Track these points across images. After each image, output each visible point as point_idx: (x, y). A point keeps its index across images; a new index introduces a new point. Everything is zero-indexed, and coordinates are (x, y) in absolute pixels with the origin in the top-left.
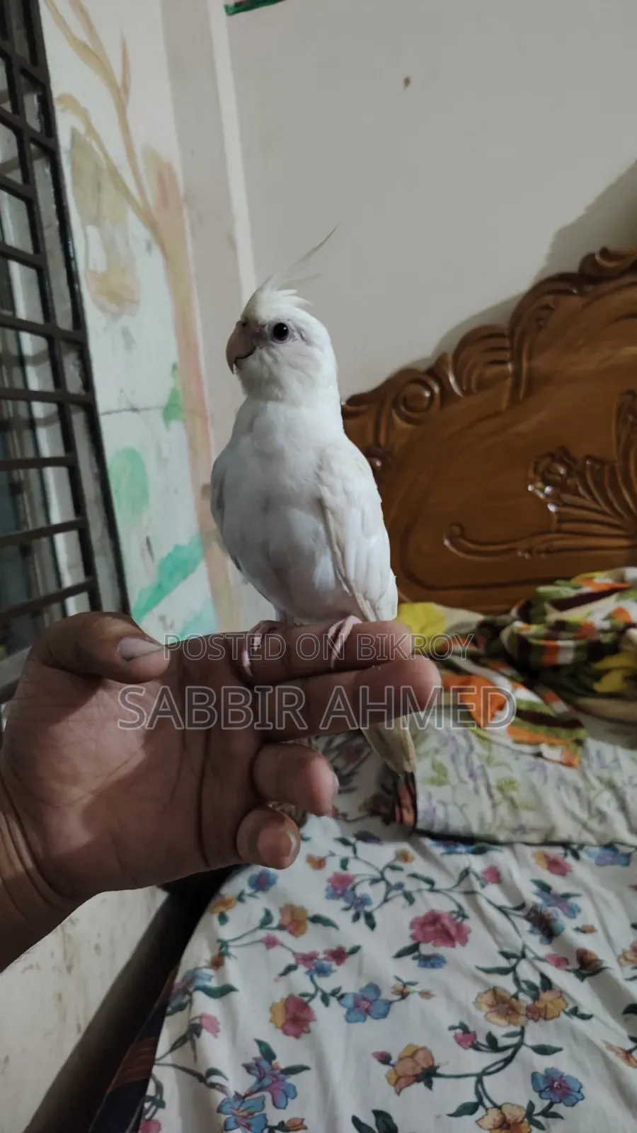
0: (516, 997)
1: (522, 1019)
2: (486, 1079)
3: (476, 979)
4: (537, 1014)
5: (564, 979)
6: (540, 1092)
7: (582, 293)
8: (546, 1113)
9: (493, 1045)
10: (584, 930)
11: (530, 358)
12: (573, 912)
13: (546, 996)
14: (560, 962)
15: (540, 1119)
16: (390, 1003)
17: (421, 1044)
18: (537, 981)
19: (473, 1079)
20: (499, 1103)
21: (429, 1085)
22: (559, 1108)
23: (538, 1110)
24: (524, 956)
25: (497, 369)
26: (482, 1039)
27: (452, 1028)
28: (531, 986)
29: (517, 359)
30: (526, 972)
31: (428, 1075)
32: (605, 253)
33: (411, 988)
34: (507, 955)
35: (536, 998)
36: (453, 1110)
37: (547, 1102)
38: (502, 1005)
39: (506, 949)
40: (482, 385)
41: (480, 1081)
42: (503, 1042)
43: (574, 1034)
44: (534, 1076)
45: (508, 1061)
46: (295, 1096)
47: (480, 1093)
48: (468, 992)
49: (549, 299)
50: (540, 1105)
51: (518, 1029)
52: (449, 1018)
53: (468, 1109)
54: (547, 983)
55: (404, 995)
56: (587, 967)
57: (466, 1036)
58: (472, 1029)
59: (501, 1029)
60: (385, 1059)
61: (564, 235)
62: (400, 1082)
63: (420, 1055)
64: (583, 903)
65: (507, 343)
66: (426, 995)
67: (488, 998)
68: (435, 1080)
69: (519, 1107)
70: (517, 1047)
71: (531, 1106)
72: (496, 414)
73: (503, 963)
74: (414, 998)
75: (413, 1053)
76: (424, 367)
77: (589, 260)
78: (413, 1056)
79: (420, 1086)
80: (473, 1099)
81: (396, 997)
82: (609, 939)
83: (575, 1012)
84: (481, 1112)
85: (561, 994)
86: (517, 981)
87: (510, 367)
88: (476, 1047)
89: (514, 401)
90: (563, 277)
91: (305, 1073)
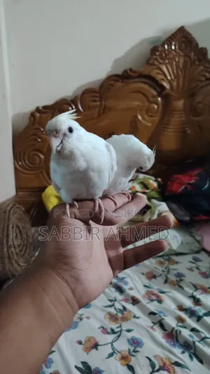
0: (117, 314)
1: (120, 322)
2: (114, 344)
3: (103, 310)
4: (125, 319)
5: (129, 306)
6: (131, 345)
7: (123, 82)
8: (134, 351)
9: (113, 332)
10: (131, 289)
11: (105, 101)
12: (126, 283)
13: (125, 313)
14: (126, 300)
15: (133, 353)
16: (77, 323)
17: (91, 335)
18: (121, 308)
19: (110, 345)
20: (119, 350)
21: (97, 349)
22: (138, 349)
23: (131, 351)
24: (116, 300)
25: (94, 104)
26: (109, 331)
27: (99, 328)
28: (120, 310)
29: (100, 101)
30: (118, 305)
31: (96, 346)
32: (131, 70)
33: (83, 316)
34: (111, 301)
35: (123, 314)
36: (106, 356)
37: (133, 348)
38: (113, 318)
39: (110, 299)
40: (90, 108)
41: (112, 345)
42: (116, 330)
43: (137, 324)
44: (128, 340)
45: (119, 336)
46: (53, 362)
47: (113, 349)
48: (101, 315)
49: (112, 82)
50: (132, 349)
51: (119, 325)
52: (97, 325)
53: (111, 355)
54: (125, 308)
55: (81, 319)
56: (135, 301)
57: (104, 330)
58: (105, 327)
59: (114, 326)
60: (80, 343)
61: (117, 61)
62: (88, 350)
63: (91, 340)
64: (128, 280)
65: (98, 95)
66: (88, 318)
67: (108, 316)
68: (99, 347)
69: (126, 351)
70: (121, 331)
71: (129, 350)
72: (93, 119)
73: (110, 303)
74: (85, 319)
75: (89, 339)
76: (70, 99)
77: (125, 71)
78: (89, 340)
79: (94, 350)
80: (112, 351)
81: (78, 320)
82: (139, 292)
83: (135, 317)
84: (115, 355)
85: (130, 311)
86: (115, 309)
87: (98, 103)
88: (108, 333)
89: (99, 115)
90: (117, 76)
91: (54, 353)
